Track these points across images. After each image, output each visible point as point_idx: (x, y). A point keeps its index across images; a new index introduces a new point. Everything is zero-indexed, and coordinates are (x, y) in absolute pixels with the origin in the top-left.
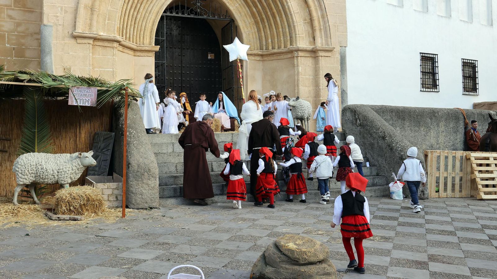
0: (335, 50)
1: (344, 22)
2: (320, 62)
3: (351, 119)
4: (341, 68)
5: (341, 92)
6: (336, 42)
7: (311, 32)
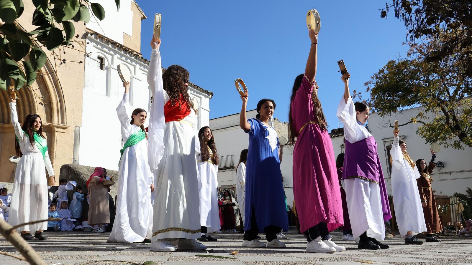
0: (69, 128)
1: (80, 109)
2: (56, 136)
3: (66, 174)
4: (75, 142)
5: (73, 161)
6: (72, 122)
7: (49, 112)
